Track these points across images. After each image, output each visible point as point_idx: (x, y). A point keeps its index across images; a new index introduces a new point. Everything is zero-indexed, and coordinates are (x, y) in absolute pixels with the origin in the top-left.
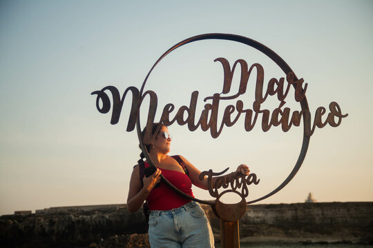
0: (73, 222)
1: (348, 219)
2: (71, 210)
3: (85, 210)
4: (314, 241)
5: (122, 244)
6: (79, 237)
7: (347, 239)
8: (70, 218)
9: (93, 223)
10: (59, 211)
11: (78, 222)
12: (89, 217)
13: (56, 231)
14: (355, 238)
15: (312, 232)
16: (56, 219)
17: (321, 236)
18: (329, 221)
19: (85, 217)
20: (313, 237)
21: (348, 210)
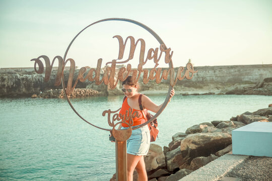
0: (19, 79)
1: (214, 78)
2: (17, 70)
3: (27, 70)
4: (190, 93)
5: (55, 95)
6: (24, 90)
7: (212, 91)
8: (16, 76)
9: (34, 80)
10: (8, 71)
11: (23, 79)
12: (30, 76)
13: (6, 85)
14: (217, 90)
15: (189, 87)
16: (6, 77)
17: (195, 89)
18: (201, 79)
19: (28, 76)
20: (190, 90)
21: (215, 72)
